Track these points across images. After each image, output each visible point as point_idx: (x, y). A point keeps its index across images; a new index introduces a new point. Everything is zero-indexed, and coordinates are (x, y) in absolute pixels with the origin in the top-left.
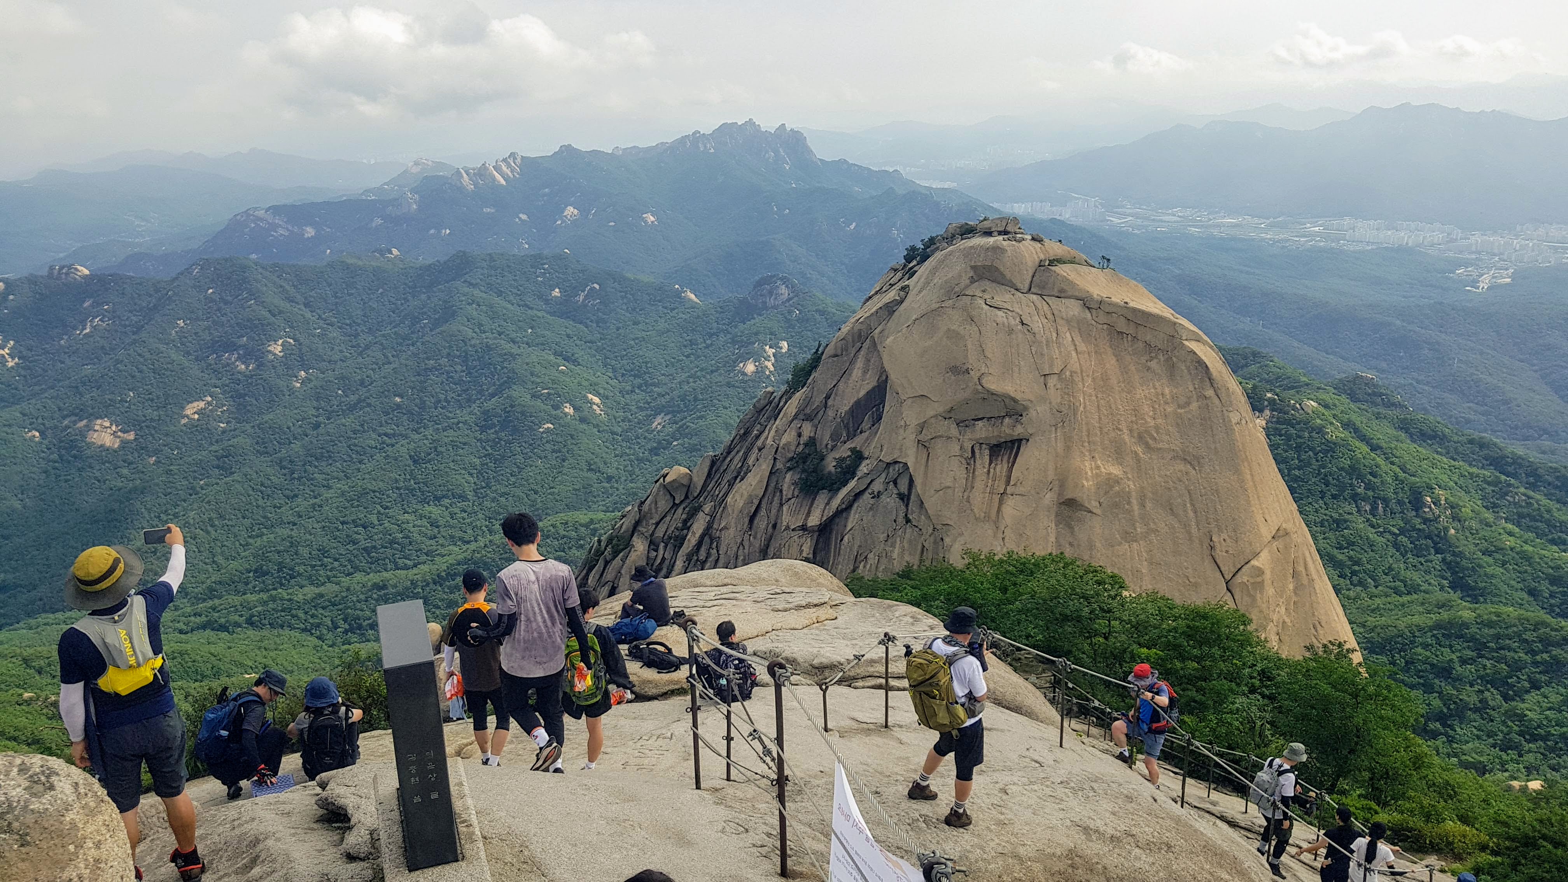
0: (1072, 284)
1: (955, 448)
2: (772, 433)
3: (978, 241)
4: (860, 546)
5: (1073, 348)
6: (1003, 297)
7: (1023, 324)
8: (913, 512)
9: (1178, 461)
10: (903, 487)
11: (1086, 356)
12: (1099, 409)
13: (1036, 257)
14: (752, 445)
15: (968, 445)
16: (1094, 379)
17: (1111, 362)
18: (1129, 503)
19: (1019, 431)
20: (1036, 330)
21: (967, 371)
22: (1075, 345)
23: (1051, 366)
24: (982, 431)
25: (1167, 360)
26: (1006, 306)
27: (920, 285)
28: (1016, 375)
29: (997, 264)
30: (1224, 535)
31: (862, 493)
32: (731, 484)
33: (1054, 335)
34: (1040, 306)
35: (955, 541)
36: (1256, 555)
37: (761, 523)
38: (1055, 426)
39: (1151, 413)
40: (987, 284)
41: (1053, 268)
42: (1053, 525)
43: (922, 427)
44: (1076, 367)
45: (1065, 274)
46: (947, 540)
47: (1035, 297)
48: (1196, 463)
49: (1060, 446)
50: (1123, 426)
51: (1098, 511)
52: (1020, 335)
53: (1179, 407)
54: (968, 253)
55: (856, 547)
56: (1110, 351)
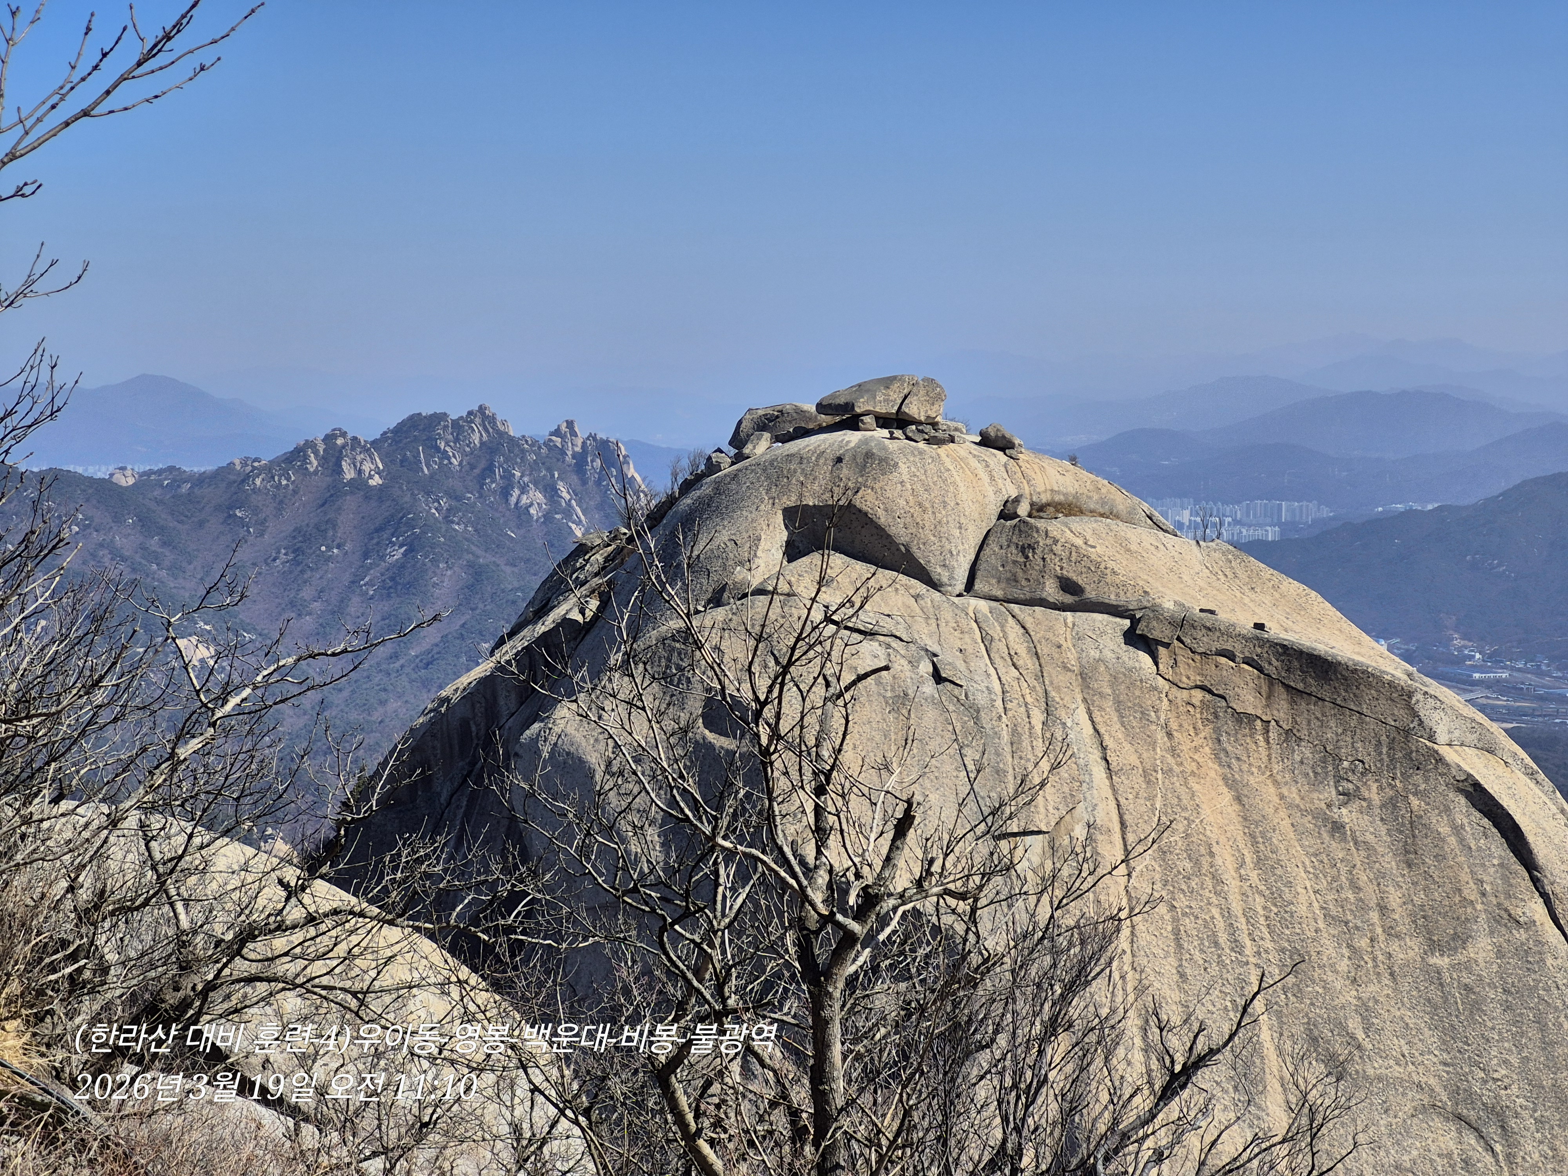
0: (1097, 569)
3: (815, 441)
5: (1096, 755)
6: (883, 603)
7: (941, 681)
9: (1437, 1122)
11: (1138, 781)
12: (1180, 946)
13: (990, 491)
16: (1162, 854)
17: (1217, 804)
20: (981, 700)
22: (1104, 749)
23: (1025, 808)
25: (1391, 804)
26: (890, 627)
33: (1038, 717)
34: (995, 631)
39: (1344, 965)
41: (1041, 524)
44: (1105, 814)
45: (1079, 542)
47: (983, 606)
48: (1492, 1131)
52: (929, 714)
53: (1433, 946)
54: (779, 472)
56: (1213, 770)
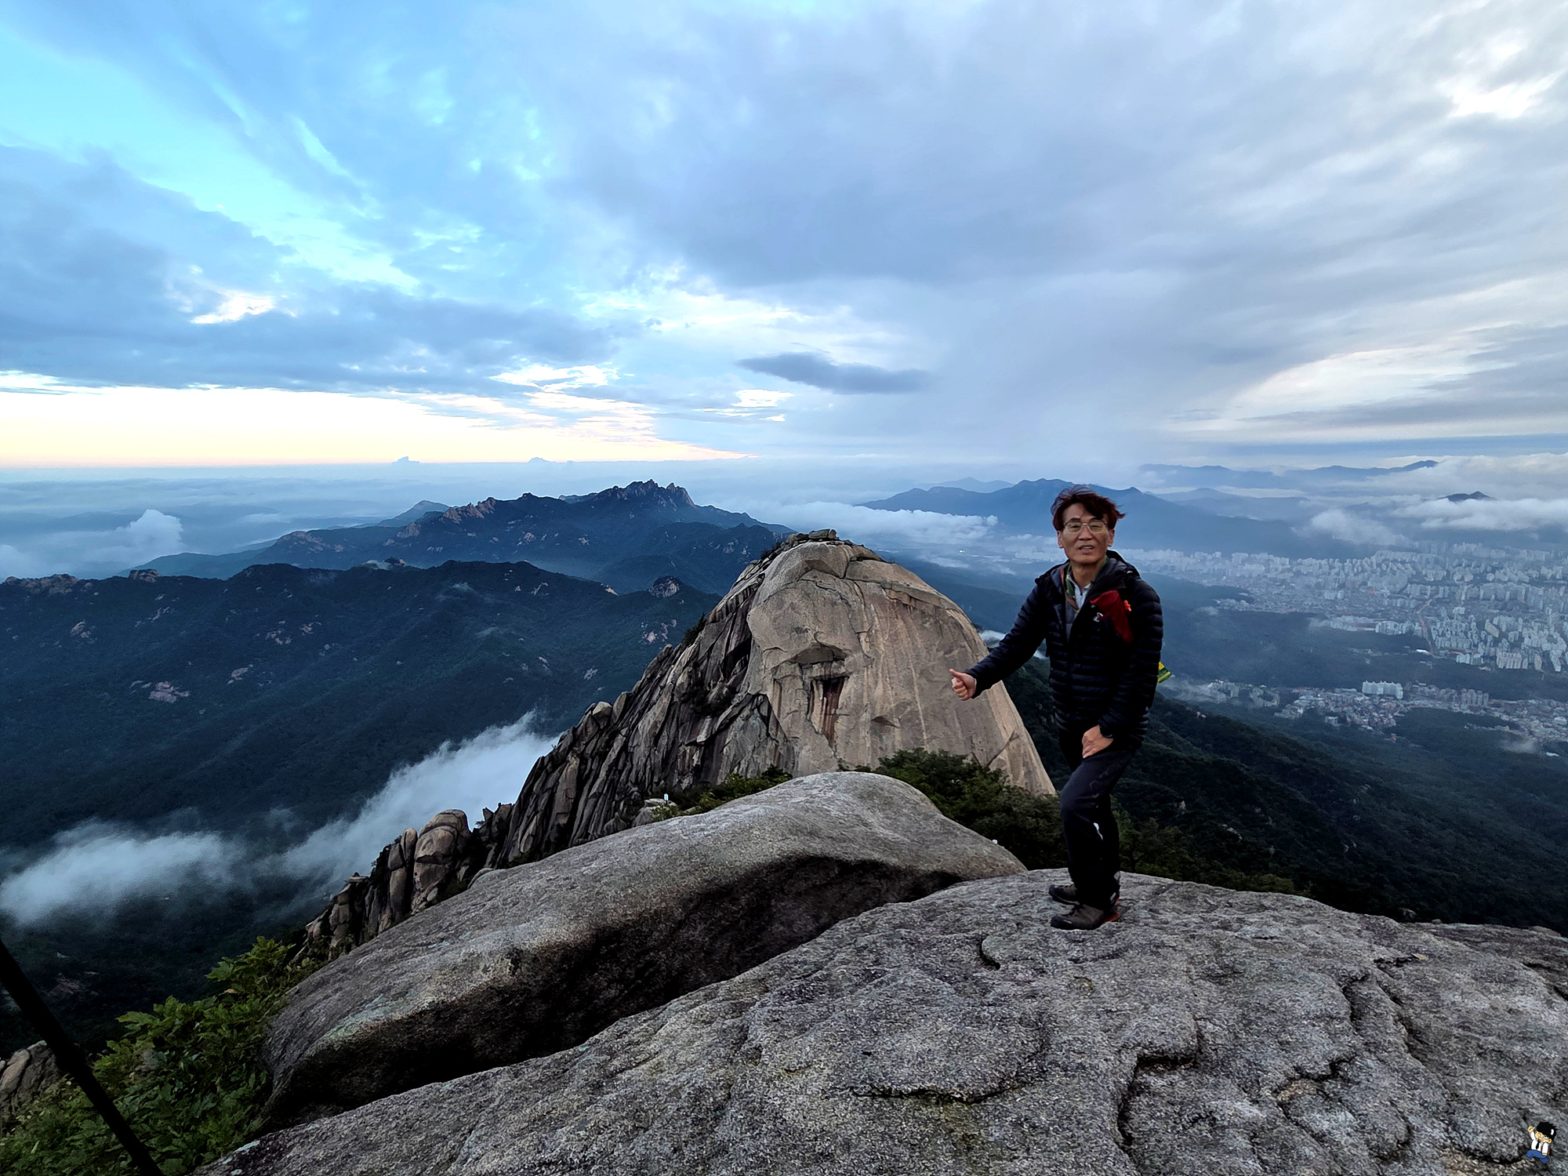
0: (872, 573)
1: (800, 684)
2: (671, 676)
3: (809, 544)
4: (735, 755)
6: (829, 581)
7: (842, 599)
8: (772, 729)
10: (764, 711)
11: (884, 619)
13: (848, 555)
14: (657, 686)
15: (808, 681)
16: (890, 636)
17: (900, 624)
18: (918, 719)
19: (843, 670)
20: (851, 604)
21: (806, 630)
22: (877, 614)
23: (862, 627)
24: (817, 671)
25: (936, 623)
26: (829, 587)
27: (772, 574)
28: (839, 633)
29: (823, 559)
30: (980, 739)
31: (736, 716)
32: (641, 714)
33: (863, 606)
34: (852, 587)
35: (801, 748)
36: (1000, 752)
37: (663, 741)
38: (867, 667)
39: (928, 657)
40: (816, 573)
41: (859, 563)
42: (868, 735)
43: (776, 668)
44: (878, 627)
45: (867, 567)
46: (796, 749)
47: (848, 581)
49: (871, 680)
50: (911, 666)
51: (898, 725)
52: (840, 607)
53: (946, 653)
54: (804, 552)
55: (732, 755)
56: (899, 617)
